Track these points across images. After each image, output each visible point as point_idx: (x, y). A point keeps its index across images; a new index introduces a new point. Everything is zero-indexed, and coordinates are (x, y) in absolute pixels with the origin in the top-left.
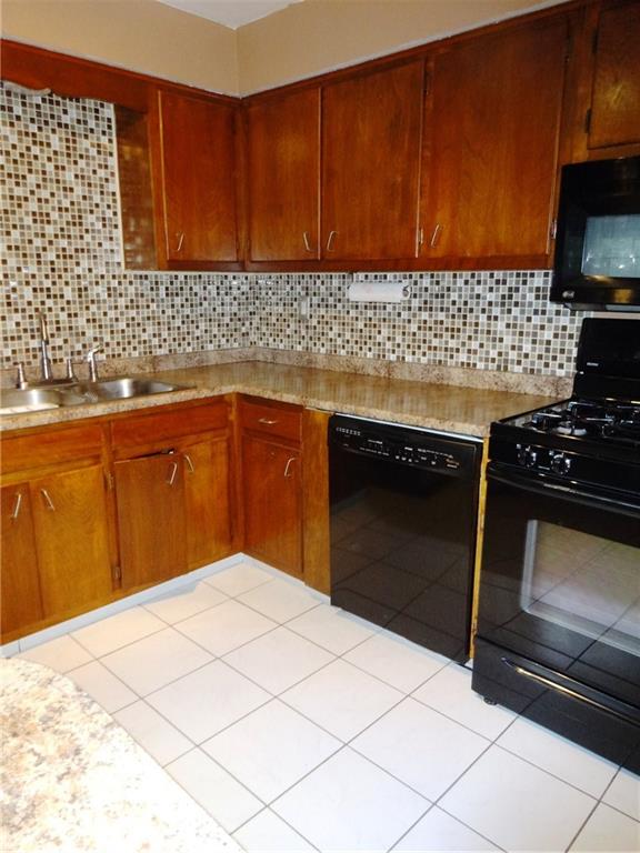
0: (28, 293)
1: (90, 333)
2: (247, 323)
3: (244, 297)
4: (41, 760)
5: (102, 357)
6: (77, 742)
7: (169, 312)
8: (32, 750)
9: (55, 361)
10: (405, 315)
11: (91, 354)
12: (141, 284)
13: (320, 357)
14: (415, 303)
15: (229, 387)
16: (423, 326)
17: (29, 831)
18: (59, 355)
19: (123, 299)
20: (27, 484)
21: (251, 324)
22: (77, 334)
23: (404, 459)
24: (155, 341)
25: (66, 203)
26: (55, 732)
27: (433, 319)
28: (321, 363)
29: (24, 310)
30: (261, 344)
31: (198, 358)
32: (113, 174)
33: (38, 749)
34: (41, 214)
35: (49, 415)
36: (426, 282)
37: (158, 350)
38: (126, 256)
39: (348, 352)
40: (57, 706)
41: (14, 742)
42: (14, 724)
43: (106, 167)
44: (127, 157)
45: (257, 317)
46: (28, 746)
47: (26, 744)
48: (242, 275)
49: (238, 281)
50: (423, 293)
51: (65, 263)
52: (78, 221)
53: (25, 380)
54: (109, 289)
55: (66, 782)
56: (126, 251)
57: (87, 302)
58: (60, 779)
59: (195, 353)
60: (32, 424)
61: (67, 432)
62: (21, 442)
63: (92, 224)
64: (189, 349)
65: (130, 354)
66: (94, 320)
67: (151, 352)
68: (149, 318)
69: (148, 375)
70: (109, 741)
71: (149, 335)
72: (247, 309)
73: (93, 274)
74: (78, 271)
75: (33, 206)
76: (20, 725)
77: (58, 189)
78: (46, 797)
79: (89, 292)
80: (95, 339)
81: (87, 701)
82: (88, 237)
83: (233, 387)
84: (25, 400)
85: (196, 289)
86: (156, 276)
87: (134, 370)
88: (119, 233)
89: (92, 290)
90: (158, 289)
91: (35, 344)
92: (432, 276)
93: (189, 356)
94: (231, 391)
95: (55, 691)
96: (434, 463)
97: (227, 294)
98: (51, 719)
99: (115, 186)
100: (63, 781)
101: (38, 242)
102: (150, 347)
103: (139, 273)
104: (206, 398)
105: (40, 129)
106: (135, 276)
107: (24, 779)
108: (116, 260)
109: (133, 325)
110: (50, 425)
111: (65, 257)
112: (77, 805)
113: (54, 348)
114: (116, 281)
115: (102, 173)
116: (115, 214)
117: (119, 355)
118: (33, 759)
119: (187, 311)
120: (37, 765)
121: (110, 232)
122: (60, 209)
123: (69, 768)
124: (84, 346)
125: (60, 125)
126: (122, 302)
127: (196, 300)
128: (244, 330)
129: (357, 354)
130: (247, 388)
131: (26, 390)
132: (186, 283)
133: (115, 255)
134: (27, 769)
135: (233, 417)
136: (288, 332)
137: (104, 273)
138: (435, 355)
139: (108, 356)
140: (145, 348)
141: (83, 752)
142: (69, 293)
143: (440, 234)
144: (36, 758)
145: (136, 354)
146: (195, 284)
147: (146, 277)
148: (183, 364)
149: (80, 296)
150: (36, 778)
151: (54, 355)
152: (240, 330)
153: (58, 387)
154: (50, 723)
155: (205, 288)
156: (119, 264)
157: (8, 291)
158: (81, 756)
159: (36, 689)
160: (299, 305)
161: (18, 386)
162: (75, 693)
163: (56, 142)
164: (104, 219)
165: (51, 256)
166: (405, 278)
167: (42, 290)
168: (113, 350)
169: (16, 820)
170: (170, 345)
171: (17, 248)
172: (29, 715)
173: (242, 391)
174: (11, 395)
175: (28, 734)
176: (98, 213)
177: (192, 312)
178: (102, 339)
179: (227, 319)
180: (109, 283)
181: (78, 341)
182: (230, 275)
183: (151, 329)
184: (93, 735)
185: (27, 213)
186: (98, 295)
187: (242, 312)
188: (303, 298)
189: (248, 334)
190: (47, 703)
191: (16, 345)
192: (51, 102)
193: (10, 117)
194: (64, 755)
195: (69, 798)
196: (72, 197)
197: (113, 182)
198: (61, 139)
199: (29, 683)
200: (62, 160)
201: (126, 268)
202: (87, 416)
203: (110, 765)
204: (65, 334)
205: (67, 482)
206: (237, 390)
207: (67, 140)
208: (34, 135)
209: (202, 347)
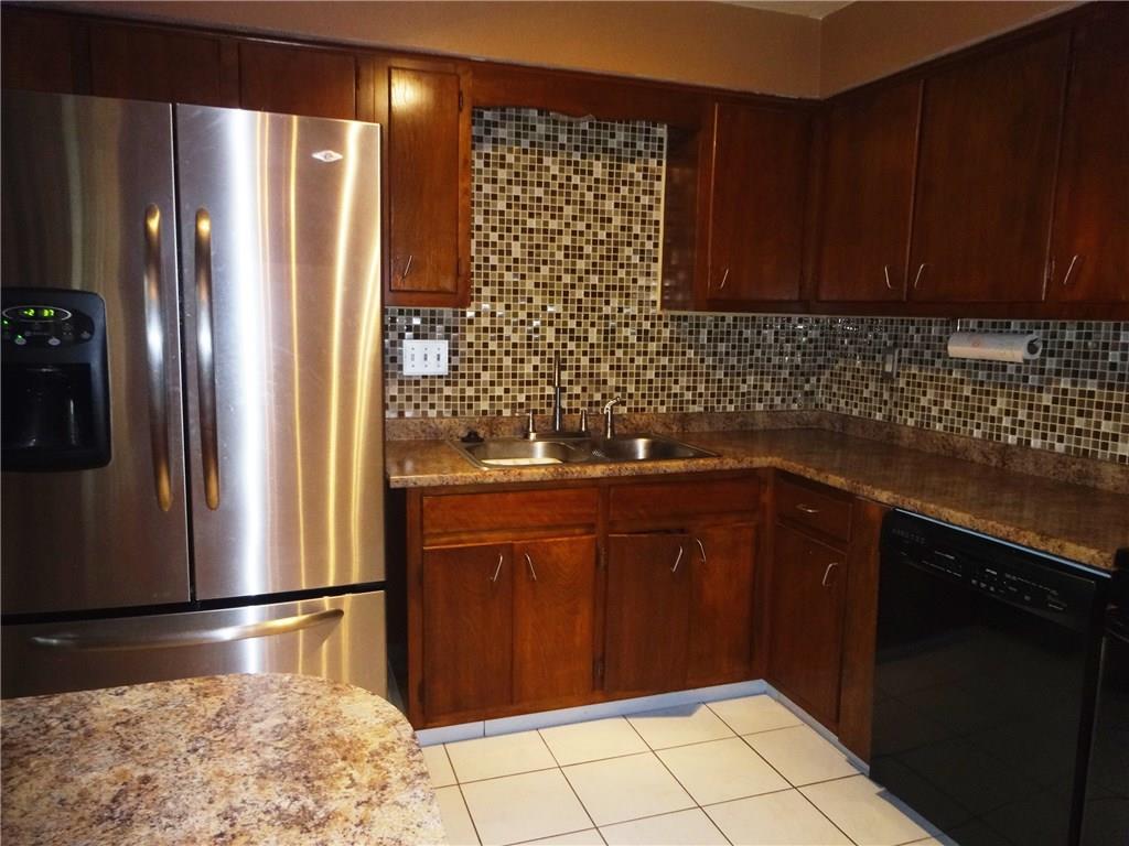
0: (550, 334)
1: (612, 382)
2: (813, 380)
3: (812, 345)
4: (353, 784)
5: (623, 410)
6: (388, 780)
7: (710, 361)
8: (351, 775)
9: (570, 411)
10: (1033, 380)
11: (608, 406)
12: (679, 326)
13: (905, 431)
14: (1051, 363)
15: (763, 459)
16: (1061, 397)
17: (314, 835)
18: (575, 404)
19: (655, 344)
20: (512, 545)
21: (818, 380)
22: (598, 382)
23: (983, 585)
24: (689, 396)
25: (602, 235)
26: (376, 766)
27: (1079, 388)
28: (907, 439)
29: (543, 353)
30: (829, 407)
31: (740, 419)
32: (658, 200)
33: (356, 774)
34: (574, 248)
35: (543, 470)
36: (1070, 334)
37: (691, 406)
38: (663, 294)
39: (945, 428)
40: (389, 745)
41: (341, 764)
42: (348, 750)
43: (652, 193)
44: (677, 180)
45: (827, 372)
46: (350, 771)
47: (349, 768)
48: (810, 318)
49: (804, 326)
50: (1065, 350)
51: (593, 302)
52: (612, 255)
53: (534, 431)
54: (639, 332)
55: (362, 809)
56: (663, 288)
57: (612, 346)
58: (359, 804)
59: (737, 413)
60: (524, 479)
61: (560, 493)
62: (511, 497)
63: (629, 258)
64: (731, 408)
65: (656, 409)
66: (619, 367)
67: (681, 409)
68: (683, 367)
69: (675, 436)
70: (414, 787)
71: (682, 388)
72: (815, 361)
73: (623, 314)
74: (607, 310)
75: (567, 240)
76: (352, 752)
77: (595, 220)
78: (341, 815)
79: (617, 335)
80: (617, 389)
81: (415, 748)
82: (622, 273)
83: (770, 459)
84: (529, 453)
85: (748, 333)
86: (698, 318)
87: (659, 429)
88: (658, 268)
89: (620, 332)
90: (698, 333)
91: (550, 391)
92: (1080, 326)
93: (729, 416)
94: (765, 465)
95: (395, 731)
96: (1027, 598)
97: (788, 341)
98: (378, 754)
99: (659, 215)
100: (360, 807)
101: (567, 279)
102: (681, 402)
103: (677, 313)
104: (731, 470)
105: (583, 157)
106: (672, 318)
107: (332, 795)
108: (652, 298)
109: (664, 375)
110: (542, 481)
111: (594, 295)
112: (360, 829)
113: (570, 397)
114: (649, 323)
115: (645, 200)
116: (656, 245)
117: (643, 409)
118: (347, 782)
119: (733, 361)
120: (347, 788)
121: (649, 266)
122: (595, 242)
123: (370, 799)
124: (604, 396)
125: (605, 151)
126: (653, 347)
127: (746, 347)
128: (807, 387)
129: (958, 430)
130: (785, 463)
131: (534, 441)
132: (735, 326)
133: (652, 293)
134: (339, 789)
135: (766, 498)
136: (866, 394)
137: (636, 313)
138: (1078, 442)
139: (629, 410)
140: (675, 402)
141: (388, 789)
142: (593, 336)
143: (1079, 268)
144: (350, 782)
145: (663, 409)
146: (747, 327)
147: (685, 318)
148: (720, 426)
149: (606, 339)
150: (341, 798)
151: (570, 404)
152: (802, 387)
153: (567, 441)
154: (376, 758)
155: (759, 333)
156: (654, 303)
157: (529, 331)
158: (385, 792)
159: (381, 726)
160: (883, 358)
161: (527, 436)
162: (409, 739)
163: (598, 170)
164: (642, 252)
165: (579, 294)
166: (1038, 328)
167: (565, 331)
168: (637, 403)
169: (310, 824)
170: (706, 402)
171: (545, 285)
172: (363, 746)
173: (779, 466)
174: (517, 445)
175: (355, 761)
176: (637, 244)
177: (739, 361)
178: (625, 389)
179: (785, 373)
180: (640, 325)
181: (598, 390)
182: (795, 317)
183: (683, 381)
184: (404, 779)
185: (559, 248)
186: (626, 338)
187: (807, 364)
188: (890, 350)
189: (812, 393)
190: (383, 740)
191: (533, 391)
192: (599, 126)
193: (554, 146)
194: (371, 787)
195: (358, 821)
196: (609, 228)
197: (658, 209)
198: (604, 166)
199: (378, 720)
200: (604, 189)
201: (662, 307)
202: (584, 476)
203: (402, 807)
204: (584, 381)
205: (555, 550)
206: (774, 464)
207: (611, 166)
208: (576, 163)
209: (748, 407)
